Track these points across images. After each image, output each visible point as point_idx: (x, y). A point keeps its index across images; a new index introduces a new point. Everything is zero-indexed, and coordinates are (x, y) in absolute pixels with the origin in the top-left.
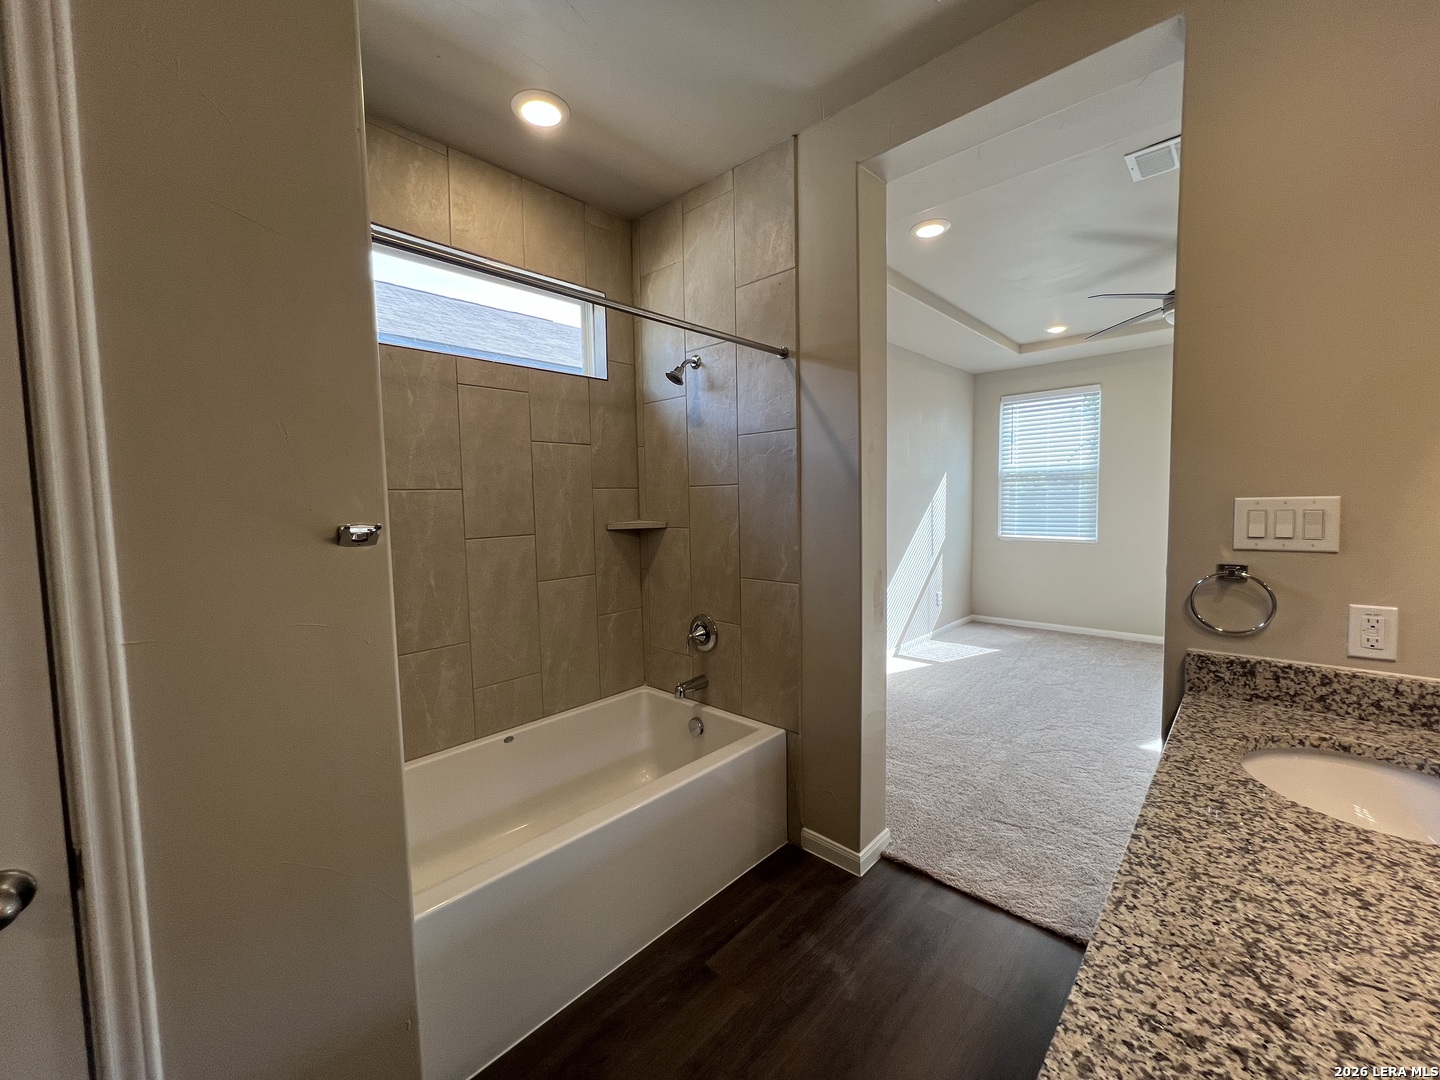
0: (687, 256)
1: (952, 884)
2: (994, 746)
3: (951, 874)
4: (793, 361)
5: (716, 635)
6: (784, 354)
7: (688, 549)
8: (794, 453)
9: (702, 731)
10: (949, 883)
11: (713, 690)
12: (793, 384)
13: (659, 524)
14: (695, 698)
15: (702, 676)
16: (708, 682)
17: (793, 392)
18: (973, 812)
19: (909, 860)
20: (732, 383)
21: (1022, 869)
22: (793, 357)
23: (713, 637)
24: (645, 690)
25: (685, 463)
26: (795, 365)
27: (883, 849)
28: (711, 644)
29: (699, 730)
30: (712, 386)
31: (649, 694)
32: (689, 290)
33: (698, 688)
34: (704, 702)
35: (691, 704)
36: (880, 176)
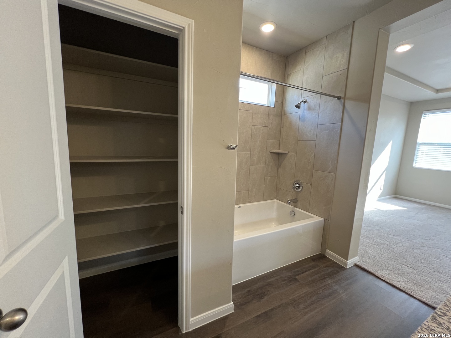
0: (305, 67)
1: (384, 279)
2: (403, 241)
3: (383, 276)
4: (343, 100)
5: (302, 187)
6: (339, 98)
7: (295, 160)
8: (339, 131)
9: (294, 215)
10: (382, 278)
11: (299, 204)
12: (341, 108)
13: (286, 152)
14: (293, 205)
15: (296, 199)
16: (297, 201)
17: (341, 111)
18: (393, 260)
19: (366, 268)
20: (318, 108)
21: (414, 282)
22: (342, 99)
23: (301, 188)
24: (276, 201)
25: (297, 133)
26: (343, 102)
27: (356, 262)
28: (300, 190)
29: (293, 215)
30: (309, 109)
31: (277, 202)
32: (305, 77)
33: (294, 202)
34: (296, 206)
35: (291, 207)
36: (388, 32)
